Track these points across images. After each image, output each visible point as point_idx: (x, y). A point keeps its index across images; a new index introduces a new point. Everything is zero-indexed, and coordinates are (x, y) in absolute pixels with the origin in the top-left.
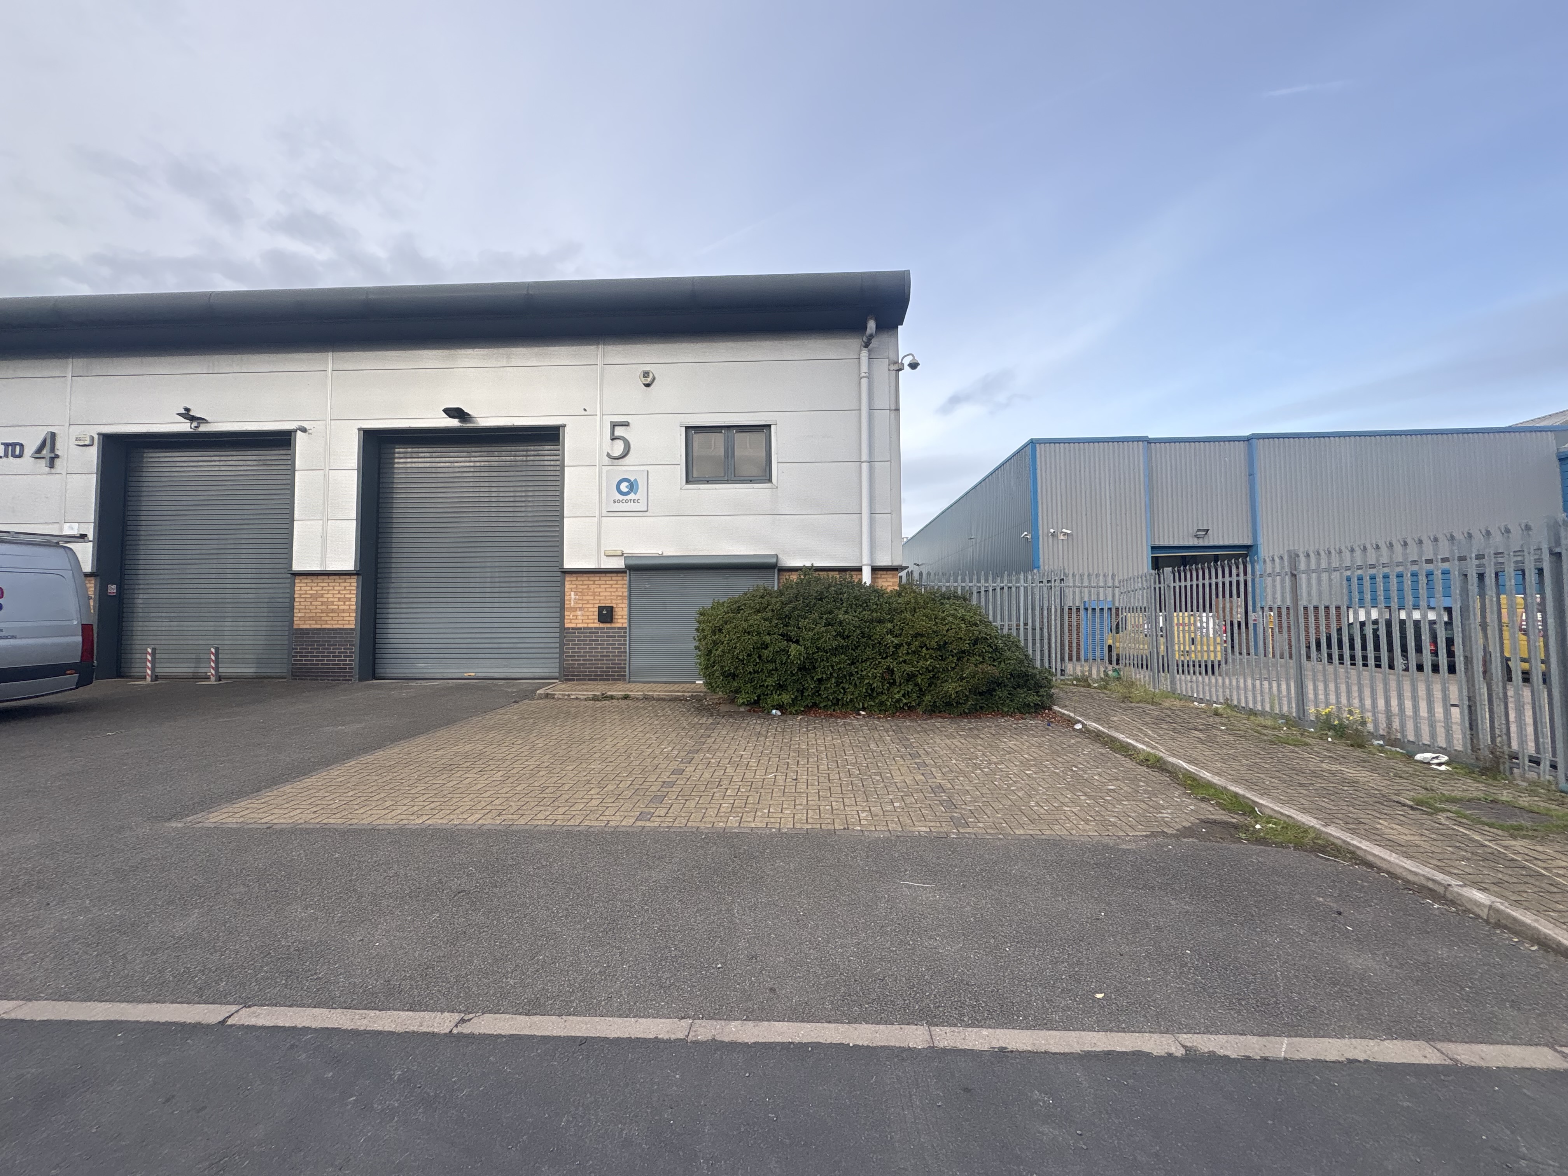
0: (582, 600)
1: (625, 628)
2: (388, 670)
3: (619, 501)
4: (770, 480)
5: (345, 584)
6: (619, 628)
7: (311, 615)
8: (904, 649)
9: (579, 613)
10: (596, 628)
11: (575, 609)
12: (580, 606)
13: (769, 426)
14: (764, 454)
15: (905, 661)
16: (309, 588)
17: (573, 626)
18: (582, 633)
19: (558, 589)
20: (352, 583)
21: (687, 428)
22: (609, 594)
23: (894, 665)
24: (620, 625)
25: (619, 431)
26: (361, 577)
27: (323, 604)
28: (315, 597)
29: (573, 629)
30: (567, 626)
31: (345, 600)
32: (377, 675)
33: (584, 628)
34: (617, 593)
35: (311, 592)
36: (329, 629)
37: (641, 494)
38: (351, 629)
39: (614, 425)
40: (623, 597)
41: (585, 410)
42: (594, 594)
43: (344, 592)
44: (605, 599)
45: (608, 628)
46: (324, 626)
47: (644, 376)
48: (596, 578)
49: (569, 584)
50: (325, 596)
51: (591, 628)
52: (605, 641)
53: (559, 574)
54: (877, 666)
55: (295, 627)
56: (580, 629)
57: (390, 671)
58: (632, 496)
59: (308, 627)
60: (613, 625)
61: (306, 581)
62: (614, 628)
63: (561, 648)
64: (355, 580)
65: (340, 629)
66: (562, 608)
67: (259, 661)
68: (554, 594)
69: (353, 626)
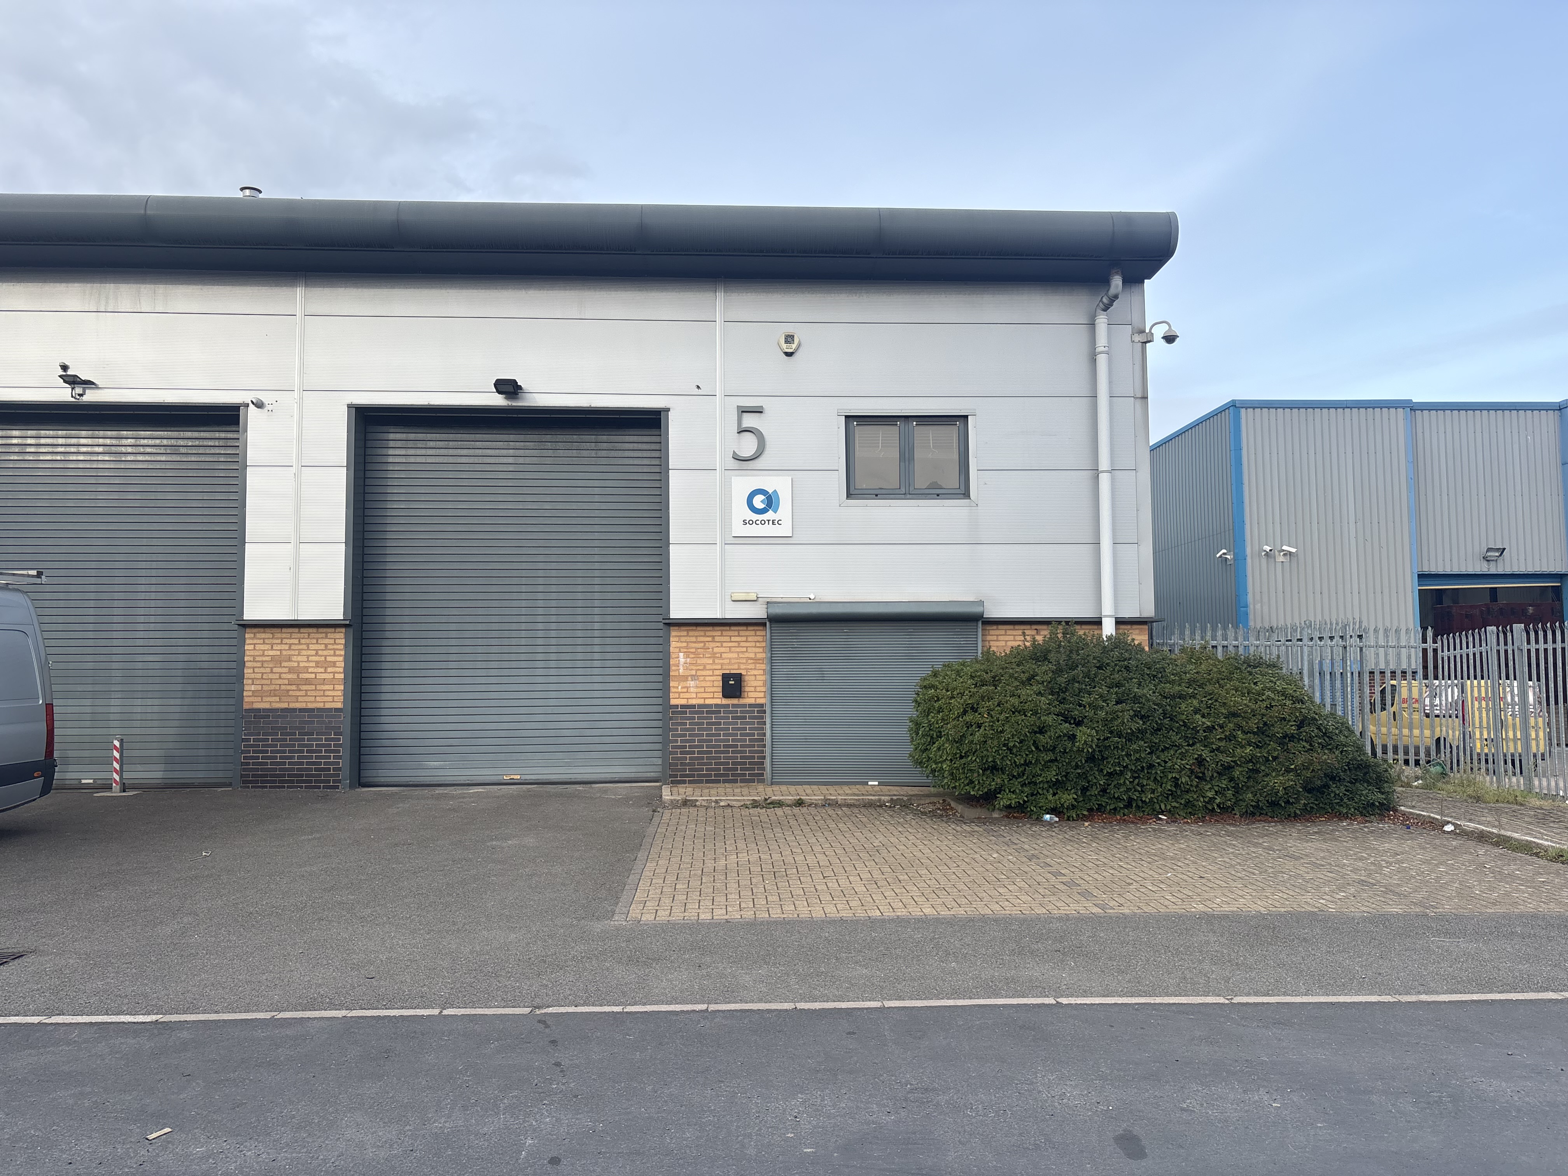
0: (696, 664)
1: (762, 705)
2: (381, 773)
3: (751, 522)
4: (966, 495)
5: (326, 641)
6: (750, 705)
7: (272, 687)
8: (1218, 734)
9: (692, 683)
10: (716, 705)
11: (685, 678)
12: (693, 673)
13: (966, 417)
14: (956, 456)
15: (1218, 749)
16: (269, 647)
17: (683, 702)
18: (696, 712)
19: (660, 648)
20: (339, 640)
21: (846, 417)
22: (735, 655)
23: (1206, 754)
24: (752, 701)
25: (749, 421)
26: (351, 630)
27: (291, 670)
28: (277, 661)
29: (683, 706)
30: (673, 702)
31: (325, 665)
32: (363, 780)
33: (700, 706)
34: (747, 655)
35: (271, 653)
36: (301, 710)
37: (784, 511)
38: (337, 710)
39: (744, 411)
40: (756, 660)
41: (698, 387)
42: (713, 656)
43: (325, 653)
44: (729, 664)
45: (734, 705)
46: (292, 706)
47: (786, 342)
48: (716, 632)
49: (677, 641)
50: (294, 658)
51: (710, 706)
52: (730, 724)
53: (661, 626)
54: (1183, 756)
55: (246, 707)
56: (693, 706)
57: (385, 774)
58: (770, 515)
59: (267, 706)
60: (742, 701)
61: (263, 635)
62: (744, 706)
63: (665, 735)
64: (342, 635)
65: (319, 709)
66: (666, 676)
67: (169, 760)
68: (654, 656)
69: (339, 705)
